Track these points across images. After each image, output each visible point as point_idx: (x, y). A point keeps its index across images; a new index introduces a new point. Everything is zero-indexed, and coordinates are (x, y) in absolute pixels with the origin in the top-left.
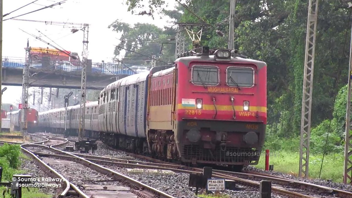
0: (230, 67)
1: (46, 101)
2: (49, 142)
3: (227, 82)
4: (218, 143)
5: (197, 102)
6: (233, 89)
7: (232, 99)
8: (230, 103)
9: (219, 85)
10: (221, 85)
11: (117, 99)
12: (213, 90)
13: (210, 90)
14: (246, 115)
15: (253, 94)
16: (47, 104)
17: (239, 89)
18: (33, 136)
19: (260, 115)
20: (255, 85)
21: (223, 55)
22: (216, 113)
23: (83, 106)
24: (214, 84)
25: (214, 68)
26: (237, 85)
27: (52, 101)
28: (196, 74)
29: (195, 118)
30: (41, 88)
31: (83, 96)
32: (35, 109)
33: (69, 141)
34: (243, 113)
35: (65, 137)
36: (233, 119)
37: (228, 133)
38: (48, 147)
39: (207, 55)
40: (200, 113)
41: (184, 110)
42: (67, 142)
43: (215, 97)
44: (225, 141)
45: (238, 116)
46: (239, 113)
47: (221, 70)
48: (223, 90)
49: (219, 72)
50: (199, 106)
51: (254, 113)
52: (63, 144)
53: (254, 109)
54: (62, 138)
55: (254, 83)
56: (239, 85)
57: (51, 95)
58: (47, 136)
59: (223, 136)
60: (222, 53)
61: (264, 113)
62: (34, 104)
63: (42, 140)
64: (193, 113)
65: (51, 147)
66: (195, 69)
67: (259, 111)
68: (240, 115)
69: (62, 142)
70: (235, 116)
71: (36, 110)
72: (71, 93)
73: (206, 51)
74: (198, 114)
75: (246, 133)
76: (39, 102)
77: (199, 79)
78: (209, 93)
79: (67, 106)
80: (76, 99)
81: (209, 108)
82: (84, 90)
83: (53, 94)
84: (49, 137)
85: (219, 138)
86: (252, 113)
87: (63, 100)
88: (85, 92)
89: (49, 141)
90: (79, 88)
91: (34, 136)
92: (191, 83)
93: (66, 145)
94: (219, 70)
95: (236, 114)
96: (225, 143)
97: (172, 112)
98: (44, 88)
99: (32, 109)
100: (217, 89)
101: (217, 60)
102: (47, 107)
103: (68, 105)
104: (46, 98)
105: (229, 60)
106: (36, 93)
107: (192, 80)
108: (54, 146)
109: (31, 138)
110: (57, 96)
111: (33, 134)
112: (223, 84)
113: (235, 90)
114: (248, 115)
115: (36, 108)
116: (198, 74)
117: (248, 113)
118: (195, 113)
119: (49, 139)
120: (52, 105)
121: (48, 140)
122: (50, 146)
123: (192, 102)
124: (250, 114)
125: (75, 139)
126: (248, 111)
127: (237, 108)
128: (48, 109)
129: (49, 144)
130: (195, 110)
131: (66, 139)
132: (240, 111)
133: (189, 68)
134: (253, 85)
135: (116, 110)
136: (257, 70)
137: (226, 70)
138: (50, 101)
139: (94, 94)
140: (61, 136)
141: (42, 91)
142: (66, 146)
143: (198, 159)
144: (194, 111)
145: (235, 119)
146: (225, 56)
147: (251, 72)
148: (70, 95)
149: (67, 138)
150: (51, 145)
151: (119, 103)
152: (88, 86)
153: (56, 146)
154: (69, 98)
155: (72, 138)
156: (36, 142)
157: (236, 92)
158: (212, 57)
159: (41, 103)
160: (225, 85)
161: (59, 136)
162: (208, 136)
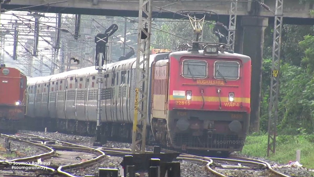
0: (217, 61)
1: (46, 49)
2: (55, 157)
3: (214, 75)
4: (206, 131)
5: (187, 94)
6: (219, 82)
7: (219, 91)
8: (217, 94)
9: (207, 78)
10: (208, 78)
11: (128, 83)
12: (201, 83)
13: (198, 82)
14: (231, 105)
15: (238, 86)
16: (49, 56)
17: (225, 82)
18: (12, 142)
19: (243, 105)
20: (240, 78)
21: (211, 50)
22: (204, 104)
23: (143, 62)
24: (202, 77)
25: (203, 62)
26: (224, 78)
27: (63, 50)
28: (186, 68)
29: (185, 108)
30: (33, 13)
31: (144, 36)
32: (16, 68)
33: (107, 154)
34: (228, 104)
35: (95, 145)
36: (219, 109)
37: (215, 122)
38: (53, 170)
39: (197, 50)
40: (189, 104)
41: (175, 101)
42: (103, 157)
43: (202, 89)
44: (211, 129)
45: (224, 107)
46: (225, 103)
47: (209, 64)
48: (211, 83)
49: (207, 66)
50: (189, 97)
51: (238, 104)
52: (93, 161)
53: (239, 100)
54: (89, 146)
55: (239, 76)
56: (225, 78)
57: (61, 32)
58: (49, 140)
59: (210, 125)
60: (210, 48)
61: (248, 104)
62: (15, 57)
63: (37, 151)
64: (183, 104)
65: (59, 170)
66: (185, 63)
67: (243, 102)
68: (226, 105)
69: (89, 157)
70: (220, 106)
71: (21, 71)
72: (114, 28)
73: (196, 47)
74: (187, 104)
75: (231, 122)
76: (28, 51)
77: (189, 73)
78: (197, 85)
79: (103, 64)
80: (124, 43)
81: (198, 99)
82: (146, 21)
83: (67, 31)
84: (54, 143)
85: (206, 127)
86: (236, 103)
87: (91, 48)
88: (148, 24)
89: (54, 155)
90: (136, 14)
91: (17, 140)
92: (182, 76)
93: (100, 167)
94: (207, 64)
95: (221, 104)
96: (212, 131)
97: (165, 103)
98: (42, 14)
99: (9, 68)
100: (205, 82)
101: (206, 55)
102: (50, 63)
103: (105, 60)
104: (47, 41)
105: (216, 55)
106: (20, 28)
107: (182, 74)
108: (68, 168)
109: (8, 146)
110: (77, 36)
111: (13, 136)
112: (210, 77)
113: (221, 82)
114: (232, 106)
115: (20, 66)
116: (188, 68)
117: (233, 103)
118: (185, 104)
119: (56, 149)
120: (63, 59)
121: (53, 151)
122: (56, 168)
123: (182, 94)
124: (235, 104)
125: (125, 149)
126: (233, 102)
127: (223, 99)
128: (51, 69)
129: (55, 161)
130: (185, 101)
131: (99, 149)
132: (225, 102)
133: (180, 62)
134: (238, 78)
135: (127, 96)
136: (242, 65)
137: (213, 64)
138: (59, 48)
139: (174, 30)
140: (87, 142)
141: (37, 23)
142: (100, 169)
143: (187, 146)
144: (183, 102)
145: (220, 109)
146: (213, 51)
147: (236, 66)
148: (109, 32)
149: (101, 146)
150: (60, 164)
151: (130, 88)
152: (157, 9)
153: (72, 167)
154: (106, 40)
155: (115, 147)
156: (20, 157)
157: (222, 85)
158: (201, 51)
159: (35, 55)
160: (213, 78)
161: (80, 141)
162: (197, 125)
